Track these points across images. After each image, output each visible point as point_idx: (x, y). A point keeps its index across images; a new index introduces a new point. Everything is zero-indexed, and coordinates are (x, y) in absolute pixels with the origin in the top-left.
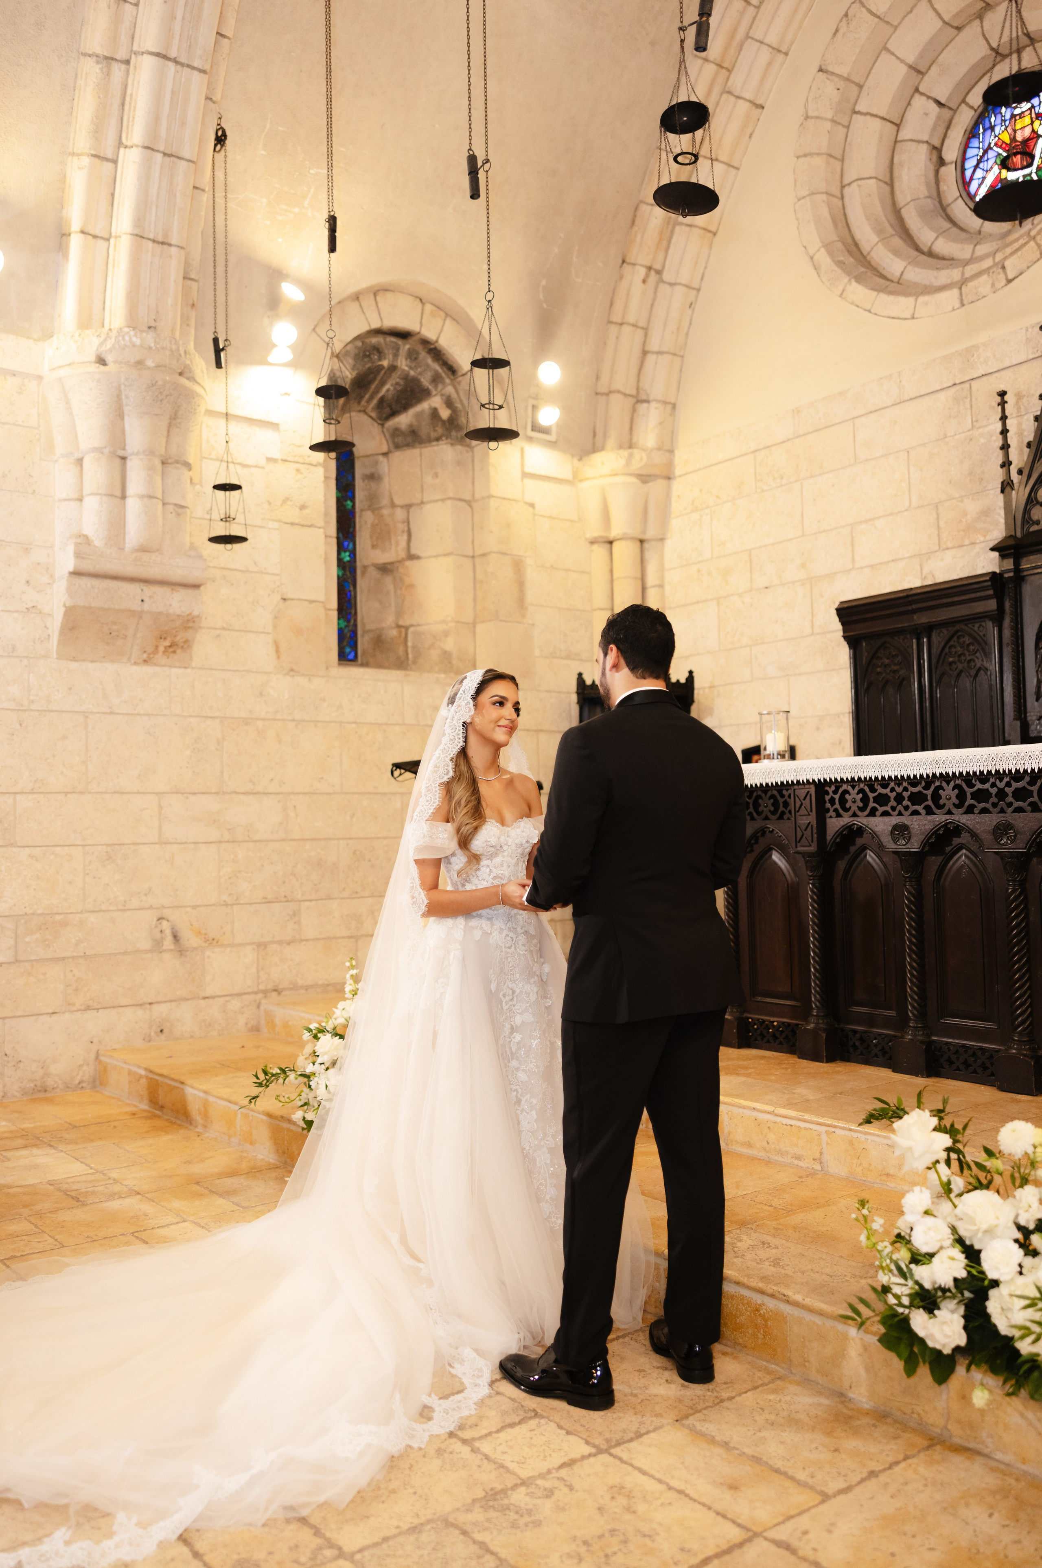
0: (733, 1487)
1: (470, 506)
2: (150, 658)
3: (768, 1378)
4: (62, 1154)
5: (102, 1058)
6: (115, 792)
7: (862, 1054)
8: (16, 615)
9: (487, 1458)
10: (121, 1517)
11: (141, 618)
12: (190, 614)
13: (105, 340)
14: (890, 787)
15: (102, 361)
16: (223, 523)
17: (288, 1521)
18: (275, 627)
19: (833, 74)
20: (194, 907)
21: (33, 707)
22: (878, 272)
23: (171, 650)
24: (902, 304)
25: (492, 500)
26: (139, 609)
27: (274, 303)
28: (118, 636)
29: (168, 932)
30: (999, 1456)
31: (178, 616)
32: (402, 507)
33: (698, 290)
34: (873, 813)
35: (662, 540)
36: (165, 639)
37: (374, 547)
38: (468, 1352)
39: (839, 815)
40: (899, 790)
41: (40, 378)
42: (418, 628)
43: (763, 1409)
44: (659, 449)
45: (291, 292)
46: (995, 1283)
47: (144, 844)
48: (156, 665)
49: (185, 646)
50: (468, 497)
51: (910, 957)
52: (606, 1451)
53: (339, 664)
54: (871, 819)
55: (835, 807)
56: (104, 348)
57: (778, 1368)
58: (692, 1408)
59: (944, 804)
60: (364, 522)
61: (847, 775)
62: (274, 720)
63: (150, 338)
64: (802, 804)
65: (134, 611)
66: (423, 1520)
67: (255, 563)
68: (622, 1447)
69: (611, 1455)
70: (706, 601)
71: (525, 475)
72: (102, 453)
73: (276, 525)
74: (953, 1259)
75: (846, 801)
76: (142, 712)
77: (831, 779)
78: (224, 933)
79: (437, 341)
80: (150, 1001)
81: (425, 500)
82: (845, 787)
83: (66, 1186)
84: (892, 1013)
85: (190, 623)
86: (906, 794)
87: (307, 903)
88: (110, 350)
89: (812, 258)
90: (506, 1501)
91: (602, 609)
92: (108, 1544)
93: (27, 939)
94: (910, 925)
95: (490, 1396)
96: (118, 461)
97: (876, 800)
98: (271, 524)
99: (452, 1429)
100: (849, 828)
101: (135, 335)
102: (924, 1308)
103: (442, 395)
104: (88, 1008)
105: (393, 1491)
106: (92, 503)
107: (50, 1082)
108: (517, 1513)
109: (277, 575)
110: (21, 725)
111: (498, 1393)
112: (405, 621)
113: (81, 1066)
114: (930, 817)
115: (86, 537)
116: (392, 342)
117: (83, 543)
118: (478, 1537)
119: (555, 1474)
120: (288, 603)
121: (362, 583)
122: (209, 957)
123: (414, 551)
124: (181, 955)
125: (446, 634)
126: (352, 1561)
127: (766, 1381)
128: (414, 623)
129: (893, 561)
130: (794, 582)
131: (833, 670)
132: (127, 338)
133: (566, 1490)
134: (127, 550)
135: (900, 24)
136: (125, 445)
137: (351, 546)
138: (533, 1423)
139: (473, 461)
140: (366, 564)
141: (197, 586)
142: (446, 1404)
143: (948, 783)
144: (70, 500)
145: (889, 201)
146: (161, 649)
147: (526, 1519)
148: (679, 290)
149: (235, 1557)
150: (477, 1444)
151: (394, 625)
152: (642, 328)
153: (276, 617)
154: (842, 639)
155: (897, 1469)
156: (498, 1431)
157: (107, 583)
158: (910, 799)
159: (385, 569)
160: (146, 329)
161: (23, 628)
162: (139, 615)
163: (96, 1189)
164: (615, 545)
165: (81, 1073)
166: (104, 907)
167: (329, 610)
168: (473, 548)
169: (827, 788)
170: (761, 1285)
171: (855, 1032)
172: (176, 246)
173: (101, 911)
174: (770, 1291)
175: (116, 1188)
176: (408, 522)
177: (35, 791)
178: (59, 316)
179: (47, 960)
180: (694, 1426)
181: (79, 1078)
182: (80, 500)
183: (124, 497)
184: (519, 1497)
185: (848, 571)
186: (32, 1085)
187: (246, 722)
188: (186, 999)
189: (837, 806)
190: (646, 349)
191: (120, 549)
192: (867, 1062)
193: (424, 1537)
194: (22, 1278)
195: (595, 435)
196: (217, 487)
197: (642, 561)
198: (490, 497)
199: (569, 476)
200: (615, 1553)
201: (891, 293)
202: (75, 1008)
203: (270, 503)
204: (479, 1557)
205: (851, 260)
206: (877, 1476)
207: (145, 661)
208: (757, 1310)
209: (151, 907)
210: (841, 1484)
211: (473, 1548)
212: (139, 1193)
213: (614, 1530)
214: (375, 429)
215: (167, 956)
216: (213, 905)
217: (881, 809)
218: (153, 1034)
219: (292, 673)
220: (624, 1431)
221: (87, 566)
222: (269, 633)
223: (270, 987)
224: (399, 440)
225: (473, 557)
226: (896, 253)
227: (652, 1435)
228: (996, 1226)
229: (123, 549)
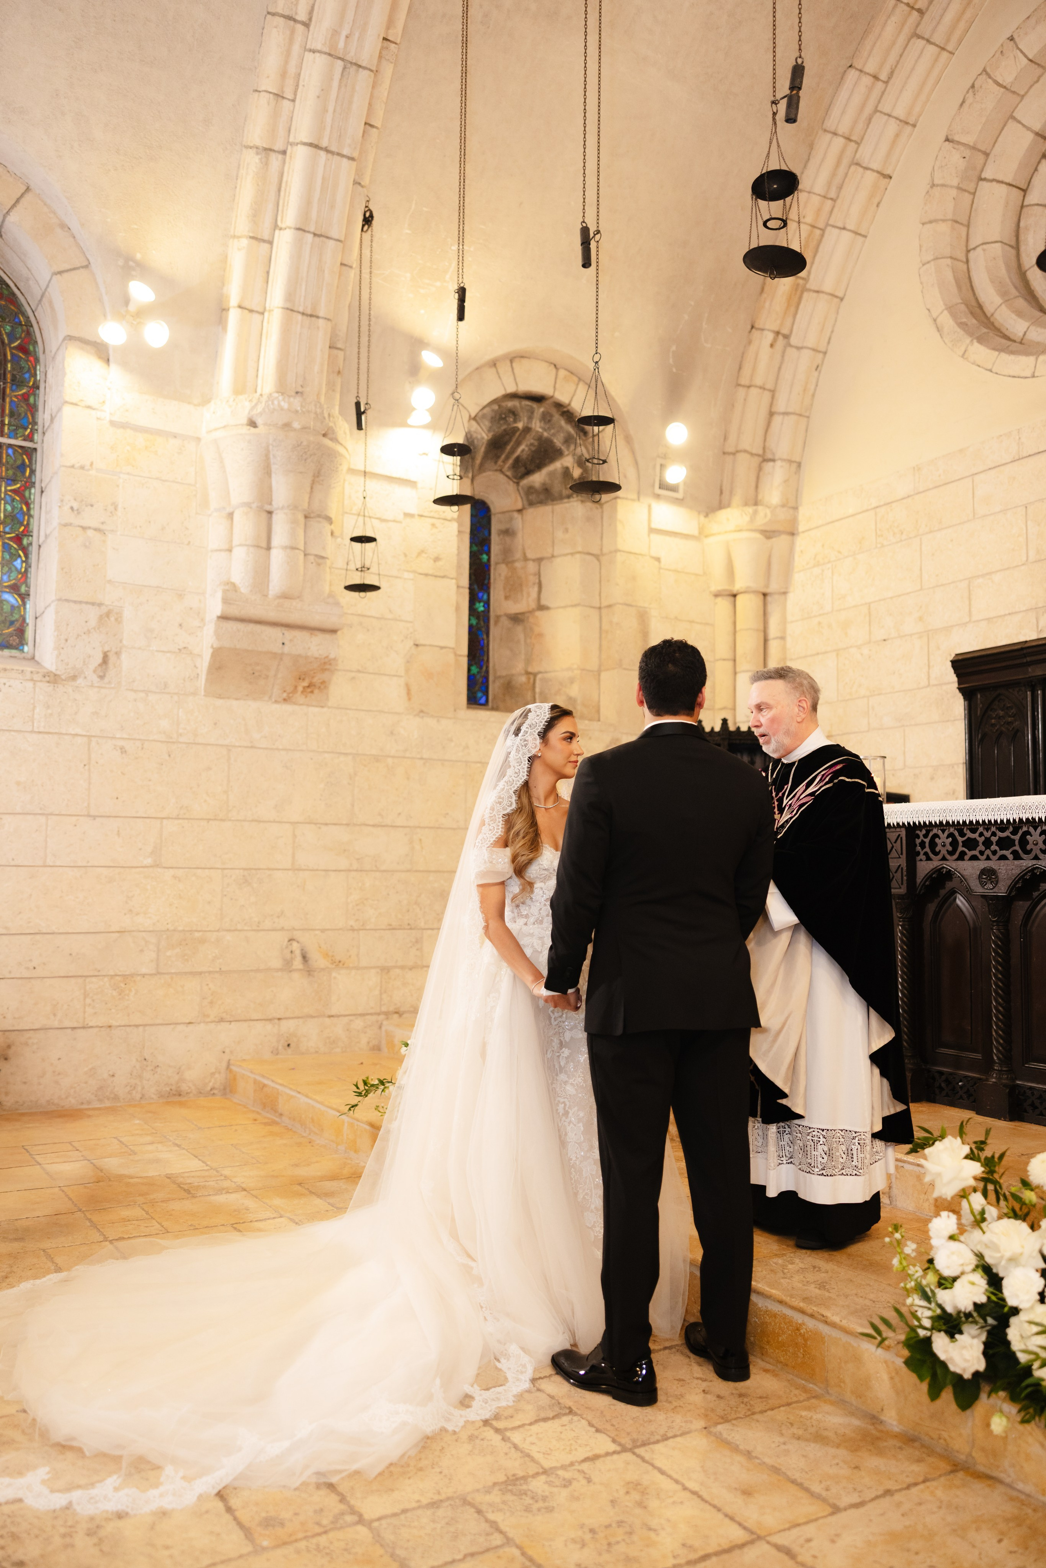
0: (747, 1493)
1: (598, 560)
2: (289, 698)
3: (804, 1396)
4: (184, 1151)
5: (233, 1068)
6: (253, 821)
7: (947, 1095)
8: (168, 655)
9: (516, 1447)
10: (169, 1470)
11: (281, 659)
12: (327, 657)
13: (256, 404)
14: (979, 832)
15: (253, 424)
16: (359, 573)
17: (318, 1486)
18: (407, 671)
19: (959, 143)
20: (323, 931)
21: (181, 740)
22: (1001, 332)
23: (309, 690)
24: (1023, 363)
25: (618, 554)
26: (280, 652)
27: (415, 370)
28: (260, 676)
29: (298, 953)
30: (1020, 1486)
31: (316, 658)
32: (534, 560)
33: (825, 353)
34: (961, 857)
35: (785, 593)
36: (304, 679)
37: (506, 598)
38: (513, 1349)
39: (929, 859)
40: (987, 834)
41: (198, 439)
42: (546, 675)
43: (792, 1424)
44: (783, 506)
45: (431, 360)
46: (1015, 1311)
47: (279, 869)
48: (295, 704)
49: (322, 687)
50: (596, 551)
51: (996, 1001)
52: (631, 1450)
53: (468, 708)
54: (960, 863)
55: (925, 850)
56: (254, 412)
57: (817, 1389)
58: (722, 1418)
59: (1032, 850)
60: (499, 575)
61: (935, 819)
62: (404, 757)
63: (297, 402)
64: (893, 847)
65: (275, 654)
66: (443, 1497)
67: (390, 611)
68: (647, 1448)
69: (634, 1453)
70: (826, 652)
71: (652, 530)
72: (251, 508)
73: (411, 576)
74: (973, 1284)
75: (936, 845)
76: (280, 747)
77: (919, 823)
78: (350, 957)
79: (569, 405)
80: (279, 1016)
81: (555, 554)
82: (935, 831)
83: (181, 1180)
84: (979, 1056)
85: (327, 665)
86: (994, 839)
87: (429, 932)
88: (261, 414)
89: (935, 320)
90: (524, 1487)
91: (724, 660)
92: (153, 1493)
93: (169, 953)
94: (996, 969)
95: (529, 1391)
96: (265, 515)
97: (965, 844)
98: (406, 575)
99: (487, 1416)
100: (938, 871)
101: (284, 400)
102: (946, 1332)
103: (574, 455)
104: (222, 1020)
105: (421, 1469)
106: (240, 553)
107: (184, 1087)
108: (533, 1498)
109: (411, 622)
110: (169, 756)
111: (539, 1390)
112: (533, 668)
113: (213, 1074)
114: (1016, 862)
115: (234, 584)
116: (528, 405)
117: (230, 590)
118: (491, 1516)
119: (577, 1467)
120: (420, 648)
121: (495, 632)
122: (335, 978)
123: (543, 602)
124: (309, 975)
125: (572, 681)
126: (370, 1528)
127: (802, 1399)
128: (542, 670)
129: (1009, 614)
130: (911, 635)
131: (948, 721)
132: (276, 402)
133: (584, 1482)
134: (270, 596)
135: (1027, 93)
136: (272, 500)
137: (485, 597)
138: (565, 1419)
139: (602, 518)
140: (499, 613)
141: (334, 631)
142: (486, 1394)
143: (1035, 829)
144: (220, 550)
145: (1014, 264)
146: (300, 689)
147: (541, 1504)
148: (806, 353)
149: (264, 1515)
150: (508, 1434)
151: (523, 672)
152: (770, 390)
153: (408, 662)
154: (957, 691)
155: (914, 1490)
156: (531, 1424)
157: (251, 627)
158: (998, 843)
159: (517, 619)
160: (293, 394)
161: (175, 667)
162: (278, 657)
163: (207, 1184)
164: (738, 597)
165: (213, 1080)
166: (239, 927)
167: (460, 656)
168: (600, 599)
169: (918, 832)
170: (802, 1305)
171: (941, 1073)
172: (323, 318)
173: (236, 930)
174: (810, 1311)
175: (226, 1184)
176: (539, 574)
177: (180, 817)
178: (218, 383)
179: (186, 973)
180: (720, 1433)
181: (211, 1084)
182: (230, 550)
183: (269, 548)
184: (538, 1485)
185: (965, 624)
186: (168, 1089)
187: (377, 759)
188: (312, 1017)
189: (927, 849)
190: (773, 410)
191: (264, 595)
192: (952, 1104)
193: (440, 1512)
194: (125, 1257)
195: (721, 493)
196: (354, 539)
197: (765, 614)
198: (617, 551)
199: (695, 532)
200: (618, 1543)
201: (1012, 353)
202: (209, 1020)
203: (406, 555)
204: (487, 1534)
205: (974, 321)
206: (892, 1495)
207: (285, 700)
208: (798, 1329)
209: (283, 929)
210: (855, 1499)
211: (485, 1526)
212: (245, 1190)
213: (622, 1522)
214: (511, 487)
215: (296, 975)
216: (340, 929)
217: (970, 853)
218: (280, 1048)
219: (422, 714)
220: (652, 1433)
221: (234, 611)
222: (401, 676)
223: (392, 1009)
224: (533, 497)
225: (600, 608)
226: (1020, 314)
227: (678, 1439)
228: (1021, 1254)
229: (266, 596)
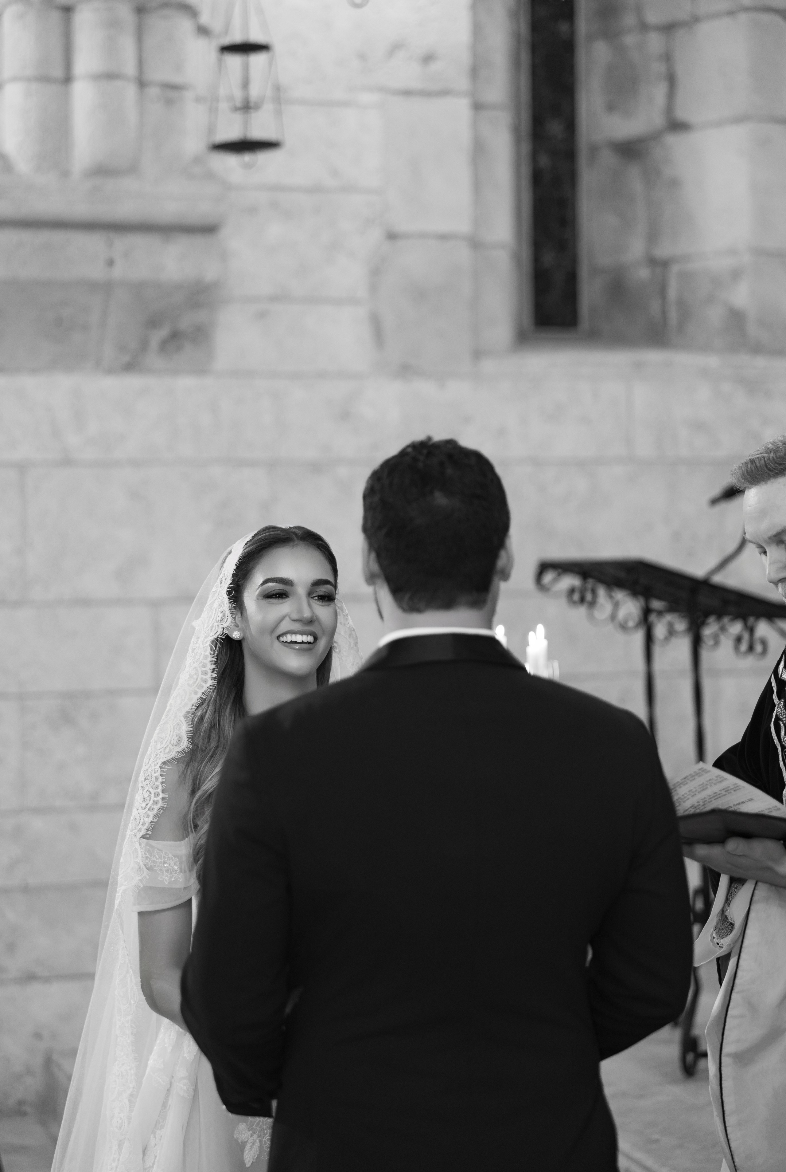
2: (135, 361)
6: (74, 602)
11: (110, 292)
12: (199, 280)
18: (374, 288)
23: (173, 344)
26: (105, 278)
28: (71, 326)
31: (178, 285)
32: (659, 29)
36: (158, 326)
37: (611, 108)
42: (685, 266)
48: (147, 372)
49: (198, 337)
65: (95, 283)
67: (334, 173)
72: (30, 4)
76: (123, 459)
81: (698, 14)
85: (201, 295)
96: (56, 16)
98: (367, 98)
106: (15, 93)
112: (663, 251)
115: (5, 158)
120: (399, 242)
121: (590, 180)
123: (681, 114)
125: (736, 274)
128: (678, 254)
134: (74, 174)
140: (594, 142)
141: (208, 230)
146: (154, 343)
151: (643, 259)
153: (375, 271)
157: (46, 235)
159: (628, 151)
162: (104, 289)
173: (52, 810)
176: (668, 58)
183: (68, 79)
191: (63, 173)
196: (226, 49)
207: (126, 367)
219: (406, 373)
221: (7, 210)
222: (361, 302)
229: (66, 174)
